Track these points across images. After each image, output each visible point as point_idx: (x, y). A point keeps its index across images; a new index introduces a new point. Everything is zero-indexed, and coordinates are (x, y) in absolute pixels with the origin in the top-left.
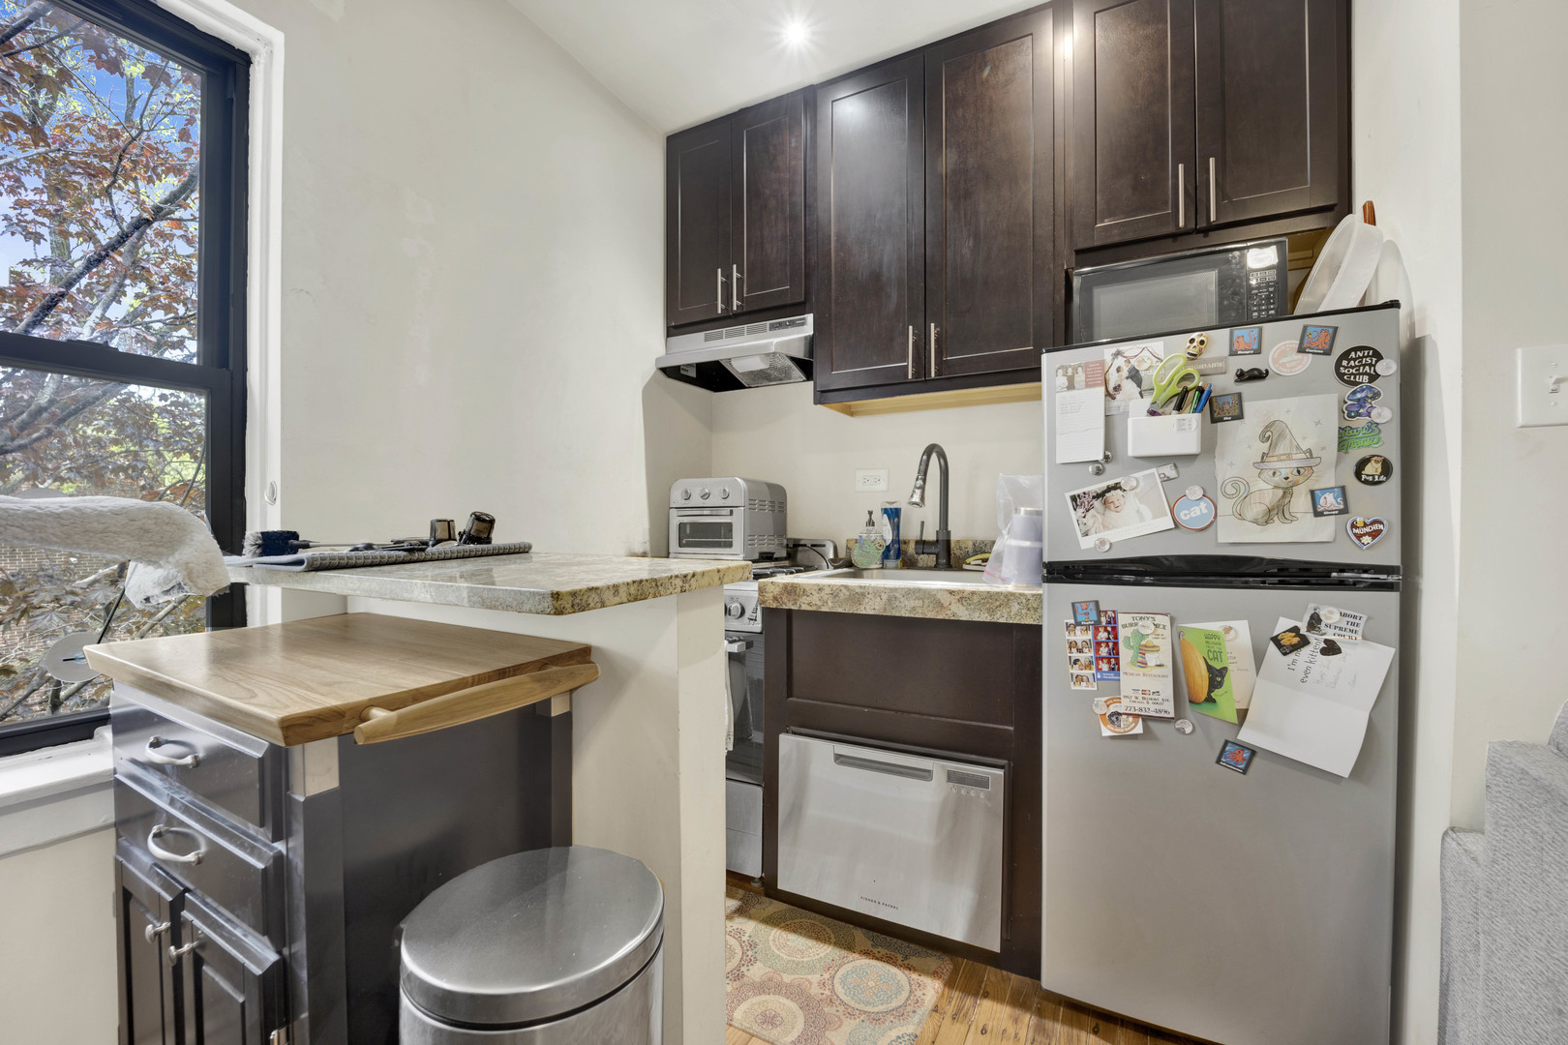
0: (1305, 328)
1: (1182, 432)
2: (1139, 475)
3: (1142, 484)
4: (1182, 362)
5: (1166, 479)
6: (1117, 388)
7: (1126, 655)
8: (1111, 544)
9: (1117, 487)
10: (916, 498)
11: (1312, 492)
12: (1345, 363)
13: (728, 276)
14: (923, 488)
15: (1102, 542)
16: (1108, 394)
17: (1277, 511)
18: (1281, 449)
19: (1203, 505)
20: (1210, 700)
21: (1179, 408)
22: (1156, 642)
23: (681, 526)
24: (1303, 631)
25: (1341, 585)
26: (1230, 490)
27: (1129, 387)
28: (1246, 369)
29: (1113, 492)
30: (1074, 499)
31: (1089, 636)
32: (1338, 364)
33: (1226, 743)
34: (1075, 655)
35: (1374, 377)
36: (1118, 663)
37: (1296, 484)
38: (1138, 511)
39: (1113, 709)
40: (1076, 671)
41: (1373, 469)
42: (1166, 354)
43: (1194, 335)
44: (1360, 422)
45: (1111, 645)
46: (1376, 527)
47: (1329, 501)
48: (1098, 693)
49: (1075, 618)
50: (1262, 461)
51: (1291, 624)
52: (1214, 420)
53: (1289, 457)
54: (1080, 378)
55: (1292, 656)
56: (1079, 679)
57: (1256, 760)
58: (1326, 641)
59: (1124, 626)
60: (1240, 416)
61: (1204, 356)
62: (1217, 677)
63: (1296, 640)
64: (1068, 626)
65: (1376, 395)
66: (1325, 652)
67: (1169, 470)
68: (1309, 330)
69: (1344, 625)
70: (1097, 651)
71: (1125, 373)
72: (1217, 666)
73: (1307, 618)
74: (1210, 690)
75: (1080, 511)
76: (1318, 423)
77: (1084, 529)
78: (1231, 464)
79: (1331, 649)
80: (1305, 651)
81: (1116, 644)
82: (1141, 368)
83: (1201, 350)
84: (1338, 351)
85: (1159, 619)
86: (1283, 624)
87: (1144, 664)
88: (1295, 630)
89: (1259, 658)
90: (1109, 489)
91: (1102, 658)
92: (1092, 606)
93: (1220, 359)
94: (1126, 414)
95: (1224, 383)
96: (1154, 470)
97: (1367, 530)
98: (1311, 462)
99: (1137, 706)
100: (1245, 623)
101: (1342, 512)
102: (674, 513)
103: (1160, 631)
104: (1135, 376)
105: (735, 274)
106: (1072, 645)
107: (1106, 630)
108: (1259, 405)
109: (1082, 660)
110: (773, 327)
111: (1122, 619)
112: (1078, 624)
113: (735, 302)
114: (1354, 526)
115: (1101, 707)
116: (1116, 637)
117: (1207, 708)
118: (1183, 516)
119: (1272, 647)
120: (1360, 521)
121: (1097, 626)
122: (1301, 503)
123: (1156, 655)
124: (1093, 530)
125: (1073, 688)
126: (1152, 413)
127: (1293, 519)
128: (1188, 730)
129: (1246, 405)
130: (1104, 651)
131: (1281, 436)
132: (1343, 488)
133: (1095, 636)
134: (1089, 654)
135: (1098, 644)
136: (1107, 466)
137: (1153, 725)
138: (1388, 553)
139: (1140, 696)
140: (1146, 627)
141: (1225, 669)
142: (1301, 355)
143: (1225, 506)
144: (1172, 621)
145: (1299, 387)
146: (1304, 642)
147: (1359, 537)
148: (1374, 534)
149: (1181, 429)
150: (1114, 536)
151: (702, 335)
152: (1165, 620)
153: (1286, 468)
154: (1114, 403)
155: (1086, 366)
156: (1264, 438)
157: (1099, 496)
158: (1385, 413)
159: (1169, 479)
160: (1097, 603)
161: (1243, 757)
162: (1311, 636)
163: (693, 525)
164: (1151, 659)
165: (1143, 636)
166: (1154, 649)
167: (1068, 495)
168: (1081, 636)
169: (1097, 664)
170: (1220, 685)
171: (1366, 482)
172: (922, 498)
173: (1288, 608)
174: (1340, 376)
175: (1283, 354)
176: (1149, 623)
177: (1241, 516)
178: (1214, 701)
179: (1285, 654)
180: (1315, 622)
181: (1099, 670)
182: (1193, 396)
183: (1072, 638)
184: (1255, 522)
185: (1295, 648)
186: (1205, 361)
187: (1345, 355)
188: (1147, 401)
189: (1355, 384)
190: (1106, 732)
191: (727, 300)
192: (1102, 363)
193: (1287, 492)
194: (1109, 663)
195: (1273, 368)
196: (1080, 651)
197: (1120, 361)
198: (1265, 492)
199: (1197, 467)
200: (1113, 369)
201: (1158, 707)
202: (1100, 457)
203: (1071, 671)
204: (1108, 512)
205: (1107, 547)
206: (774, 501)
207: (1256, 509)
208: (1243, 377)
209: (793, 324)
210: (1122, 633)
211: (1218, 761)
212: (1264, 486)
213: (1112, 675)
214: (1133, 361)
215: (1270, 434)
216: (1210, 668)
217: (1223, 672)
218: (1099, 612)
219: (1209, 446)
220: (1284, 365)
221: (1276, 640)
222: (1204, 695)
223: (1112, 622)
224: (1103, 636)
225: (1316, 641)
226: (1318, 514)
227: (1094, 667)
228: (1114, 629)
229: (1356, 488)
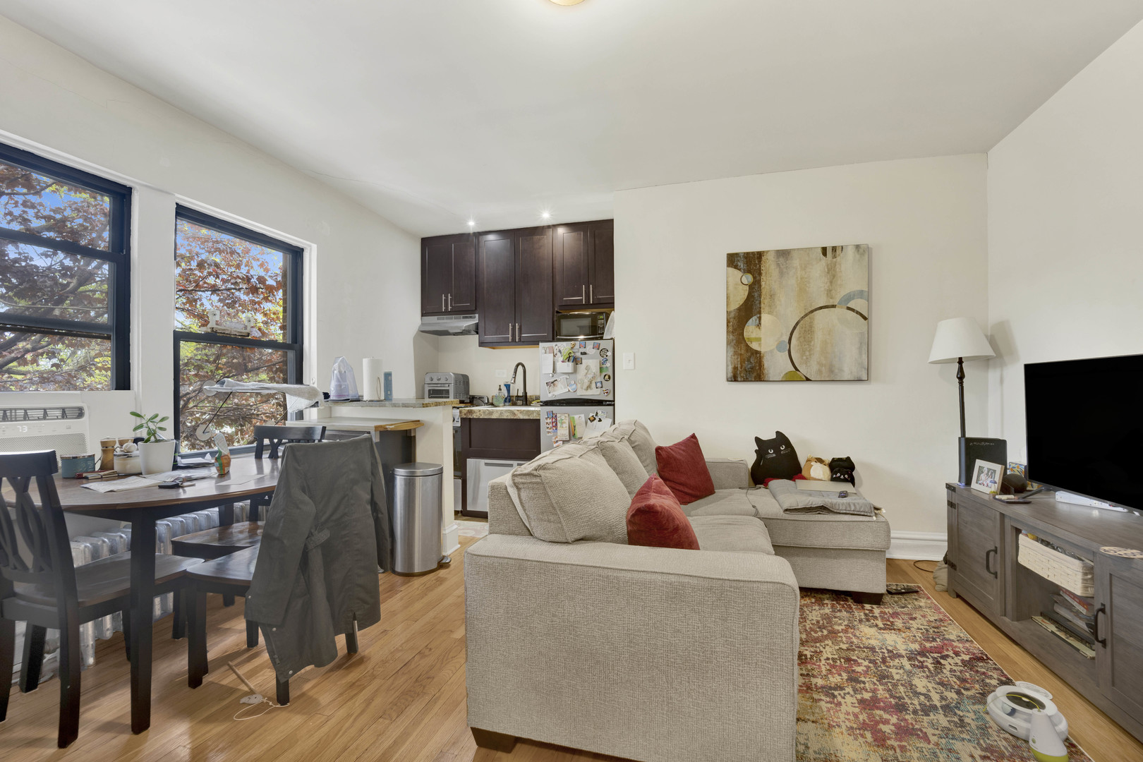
1: (569, 367)
2: (561, 377)
3: (561, 380)
4: (569, 349)
5: (567, 379)
6: (556, 354)
7: (559, 425)
10: (513, 382)
11: (596, 383)
13: (447, 297)
14: (515, 378)
15: (553, 395)
17: (589, 387)
18: (589, 372)
19: (574, 386)
20: (574, 435)
21: (569, 361)
22: (565, 421)
23: (429, 390)
24: (595, 416)
25: (602, 405)
26: (579, 382)
27: (558, 354)
28: (583, 352)
31: (551, 421)
32: (600, 352)
35: (607, 356)
36: (557, 427)
37: (593, 381)
38: (561, 387)
39: (556, 440)
40: (548, 430)
41: (607, 377)
42: (568, 346)
43: (574, 342)
44: (604, 366)
45: (556, 422)
46: (607, 391)
47: (599, 385)
48: (553, 435)
50: (586, 375)
52: (576, 364)
53: (591, 374)
54: (548, 351)
55: (593, 423)
56: (549, 432)
58: (599, 418)
59: (558, 417)
60: (581, 363)
63: (593, 418)
64: (546, 418)
65: (607, 360)
67: (567, 377)
68: (595, 343)
69: (602, 414)
71: (558, 350)
73: (595, 413)
75: (549, 387)
76: (597, 366)
77: (549, 391)
78: (580, 375)
79: (600, 420)
80: (595, 421)
83: (574, 346)
84: (600, 349)
85: (565, 415)
86: (591, 415)
87: (562, 427)
88: (593, 416)
89: (585, 423)
90: (555, 381)
92: (552, 412)
93: (578, 349)
94: (558, 361)
95: (578, 355)
96: (564, 376)
98: (595, 375)
99: (561, 438)
100: (584, 415)
101: (601, 388)
102: (426, 386)
103: (565, 418)
105: (449, 297)
106: (547, 423)
108: (585, 361)
109: (550, 427)
110: (464, 318)
111: (558, 415)
112: (549, 417)
113: (450, 307)
114: (603, 391)
115: (554, 440)
118: (570, 388)
119: (589, 421)
120: (604, 389)
121: (553, 417)
122: (594, 385)
124: (551, 392)
125: (547, 435)
126: (563, 362)
127: (593, 389)
129: (582, 361)
130: (554, 424)
132: (602, 382)
134: (551, 425)
136: (554, 375)
138: (610, 398)
139: (562, 435)
142: (593, 349)
143: (579, 386)
145: (593, 357)
146: (595, 419)
147: (604, 393)
148: (607, 393)
150: (556, 393)
151: (436, 317)
152: (567, 415)
153: (590, 377)
154: (555, 358)
155: (549, 348)
156: (586, 369)
157: (552, 383)
158: (609, 364)
163: (433, 390)
164: (564, 425)
166: (565, 423)
167: (546, 383)
168: (549, 421)
169: (553, 428)
170: (575, 430)
171: (606, 381)
172: (515, 381)
173: (591, 410)
174: (600, 355)
175: (590, 349)
176: (563, 416)
177: (582, 388)
179: (591, 422)
180: (597, 414)
182: (572, 358)
183: (547, 421)
184: (585, 390)
185: (593, 420)
186: (575, 349)
187: (602, 350)
188: (562, 358)
189: (604, 357)
190: (555, 446)
191: (446, 306)
192: (553, 347)
193: (591, 383)
194: (555, 427)
195: (587, 352)
196: (549, 425)
197: (557, 347)
198: (587, 383)
199: (572, 376)
200: (555, 349)
201: (565, 438)
202: (552, 373)
204: (554, 387)
205: (555, 396)
206: (464, 381)
207: (585, 387)
208: (582, 354)
209: (471, 317)
210: (558, 419)
212: (586, 381)
213: (556, 430)
214: (559, 348)
215: (588, 368)
216: (574, 426)
218: (553, 414)
219: (575, 371)
220: (590, 352)
221: (590, 419)
223: (556, 416)
224: (554, 420)
225: (597, 418)
226: (597, 388)
228: (556, 418)
229: (604, 382)
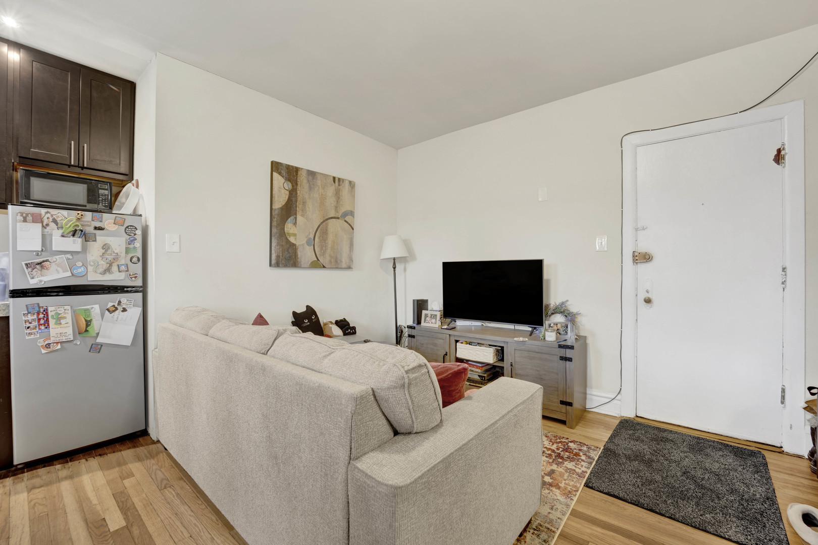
0: (116, 217)
1: (75, 244)
2: (57, 257)
3: (58, 261)
4: (74, 221)
5: (68, 259)
6: (47, 225)
7: (52, 322)
8: (45, 282)
9: (47, 261)
11: (118, 265)
12: (127, 229)
15: (41, 281)
16: (43, 226)
17: (108, 270)
18: (109, 252)
19: (82, 268)
20: (86, 331)
21: (73, 235)
22: (65, 316)
24: (116, 306)
25: (127, 292)
26: (92, 264)
27: (53, 225)
28: (97, 226)
29: (45, 263)
30: (26, 265)
31: (35, 317)
32: (125, 230)
33: (92, 344)
34: (28, 325)
35: (135, 234)
36: (48, 325)
37: (113, 263)
38: (57, 270)
39: (46, 343)
40: (28, 331)
41: (135, 260)
42: (68, 217)
43: (79, 212)
44: (131, 246)
45: (45, 319)
46: (136, 275)
47: (123, 268)
48: (40, 338)
49: (28, 311)
50: (103, 255)
51: (113, 304)
52: (86, 241)
53: (111, 255)
54: (30, 218)
55: (113, 314)
56: (30, 334)
57: (103, 347)
58: (123, 308)
59: (51, 311)
60: (95, 241)
61: (83, 219)
62: (88, 323)
63: (114, 309)
64: (24, 314)
65: (136, 239)
66: (123, 311)
67: (69, 256)
68: (117, 218)
69: (128, 303)
70: (39, 322)
71: (51, 219)
72: (89, 319)
73: (117, 302)
74: (86, 328)
75: (30, 269)
76: (119, 245)
77: (32, 276)
78: (92, 255)
79: (124, 310)
80: (117, 312)
81: (48, 319)
82: (58, 220)
83: (81, 218)
84: (126, 225)
85: (66, 307)
86: (110, 304)
87: (60, 324)
88: (114, 306)
89: (103, 315)
90: (44, 261)
91: (41, 325)
92: (36, 305)
93: (89, 222)
94: (51, 235)
95: (90, 230)
96: (64, 256)
97: (133, 276)
98: (117, 257)
99: (58, 339)
100: (98, 305)
101: (127, 271)
103: (66, 311)
104: (55, 221)
106: (26, 321)
107: (43, 314)
108: (101, 238)
109: (32, 327)
111: (50, 309)
112: (29, 313)
114: (130, 275)
115: (41, 342)
116: (48, 316)
117: (86, 334)
118: (75, 272)
119: (107, 312)
120: (132, 274)
121: (38, 314)
122: (115, 268)
123: (65, 320)
124: (36, 277)
125: (27, 338)
126: (63, 236)
127: (112, 273)
128: (78, 343)
129: (97, 237)
130: (42, 322)
131: (109, 248)
132: (127, 265)
133: (38, 316)
134: (35, 324)
135: (39, 320)
136: (42, 253)
137: (64, 345)
138: (139, 283)
139: (59, 335)
140: (61, 310)
141: (92, 320)
142: (115, 225)
143: (90, 269)
144: (71, 307)
145: (113, 234)
146: (117, 309)
147: (131, 278)
148: (135, 277)
149: (74, 243)
150: (45, 279)
152: (69, 307)
153: (110, 258)
154: (46, 230)
155: (33, 215)
156: (103, 248)
157: (38, 264)
158: (138, 244)
159: (69, 259)
160: (38, 304)
161: (97, 348)
162: (119, 307)
164: (63, 321)
165: (59, 314)
166: (65, 318)
167: (23, 263)
168: (30, 317)
169: (39, 327)
170: (90, 325)
171: (133, 263)
173: (110, 299)
174: (126, 233)
175: (109, 223)
176: (62, 309)
177: (96, 272)
178: (88, 331)
179: (111, 313)
180: (119, 303)
181: (39, 329)
182: (78, 233)
183: (26, 319)
184: (101, 274)
185: (114, 311)
186: (83, 221)
187: (127, 227)
188: (61, 231)
189: (130, 235)
190: (44, 351)
192: (40, 215)
193: (111, 265)
194: (45, 325)
195: (106, 227)
196: (30, 323)
197: (48, 215)
198: (103, 265)
199: (80, 256)
200: (46, 218)
201: (66, 338)
202: (40, 250)
203: (26, 332)
204: (43, 270)
205: (43, 283)
207: (101, 270)
208: (96, 228)
210: (50, 314)
211: (90, 351)
212: (104, 263)
213: (46, 330)
214: (54, 216)
215: (106, 247)
216: (86, 320)
217: (90, 321)
218: (39, 307)
219: (85, 249)
220: (109, 227)
221: (108, 310)
222: (84, 330)
223: (46, 311)
224: (41, 316)
225: (120, 308)
226: (120, 272)
227: (37, 328)
228: (47, 313)
229: (130, 264)
